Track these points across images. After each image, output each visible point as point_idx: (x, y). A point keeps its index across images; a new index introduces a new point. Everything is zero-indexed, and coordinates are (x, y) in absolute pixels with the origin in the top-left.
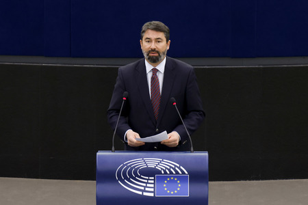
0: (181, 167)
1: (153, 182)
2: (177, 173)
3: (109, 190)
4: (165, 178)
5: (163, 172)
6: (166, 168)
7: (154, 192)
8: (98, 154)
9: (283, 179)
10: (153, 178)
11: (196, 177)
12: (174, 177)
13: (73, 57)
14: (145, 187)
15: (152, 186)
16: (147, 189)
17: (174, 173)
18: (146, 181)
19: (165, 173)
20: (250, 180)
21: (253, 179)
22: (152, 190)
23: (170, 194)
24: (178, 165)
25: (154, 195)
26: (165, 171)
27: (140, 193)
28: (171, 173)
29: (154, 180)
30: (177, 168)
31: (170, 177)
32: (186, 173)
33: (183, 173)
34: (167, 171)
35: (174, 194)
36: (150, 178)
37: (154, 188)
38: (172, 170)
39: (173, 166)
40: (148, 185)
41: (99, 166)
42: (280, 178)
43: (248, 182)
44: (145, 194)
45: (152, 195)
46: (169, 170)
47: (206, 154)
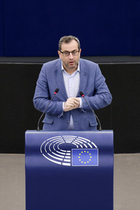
0: (92, 143)
2: (89, 147)
3: (35, 161)
4: (79, 151)
5: (77, 147)
6: (80, 143)
7: (71, 162)
8: (26, 132)
10: (70, 151)
11: (103, 150)
12: (87, 151)
14: (64, 159)
15: (69, 157)
16: (65, 160)
17: (87, 147)
18: (65, 154)
19: (80, 147)
22: (69, 161)
23: (83, 164)
24: (90, 141)
25: (71, 164)
26: (79, 146)
27: (60, 163)
28: (84, 147)
29: (71, 153)
31: (83, 151)
32: (96, 147)
33: (94, 147)
34: (81, 145)
35: (87, 164)
36: (68, 151)
37: (71, 159)
38: (85, 145)
39: (86, 142)
40: (66, 157)
41: (27, 143)
44: (64, 164)
45: (69, 165)
47: (111, 132)
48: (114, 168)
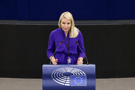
0: (83, 72)
1: (69, 79)
2: (81, 74)
3: (48, 83)
4: (75, 77)
5: (74, 74)
6: (75, 72)
7: (70, 84)
8: (43, 66)
9: (131, 77)
10: (69, 77)
11: (89, 76)
13: (31, 20)
15: (69, 81)
16: (66, 82)
17: (79, 74)
18: (66, 79)
19: (75, 75)
20: (115, 78)
21: (117, 78)
22: (69, 83)
24: (81, 71)
25: (70, 85)
27: (63, 84)
28: (78, 74)
29: (70, 78)
30: (80, 72)
32: (85, 74)
33: (84, 74)
34: (76, 74)
36: (68, 77)
37: (70, 82)
38: (78, 73)
39: (79, 72)
40: (67, 80)
41: (44, 72)
42: (130, 77)
43: (114, 79)
44: (66, 85)
45: (69, 85)
46: (77, 73)
47: (94, 66)
48: (96, 87)
